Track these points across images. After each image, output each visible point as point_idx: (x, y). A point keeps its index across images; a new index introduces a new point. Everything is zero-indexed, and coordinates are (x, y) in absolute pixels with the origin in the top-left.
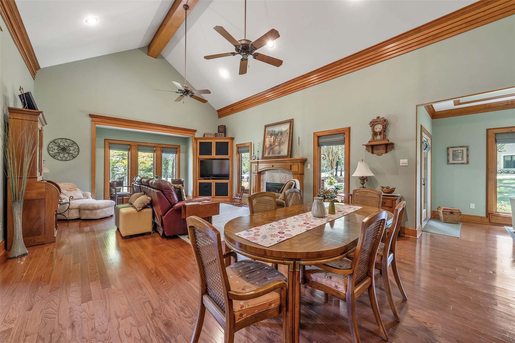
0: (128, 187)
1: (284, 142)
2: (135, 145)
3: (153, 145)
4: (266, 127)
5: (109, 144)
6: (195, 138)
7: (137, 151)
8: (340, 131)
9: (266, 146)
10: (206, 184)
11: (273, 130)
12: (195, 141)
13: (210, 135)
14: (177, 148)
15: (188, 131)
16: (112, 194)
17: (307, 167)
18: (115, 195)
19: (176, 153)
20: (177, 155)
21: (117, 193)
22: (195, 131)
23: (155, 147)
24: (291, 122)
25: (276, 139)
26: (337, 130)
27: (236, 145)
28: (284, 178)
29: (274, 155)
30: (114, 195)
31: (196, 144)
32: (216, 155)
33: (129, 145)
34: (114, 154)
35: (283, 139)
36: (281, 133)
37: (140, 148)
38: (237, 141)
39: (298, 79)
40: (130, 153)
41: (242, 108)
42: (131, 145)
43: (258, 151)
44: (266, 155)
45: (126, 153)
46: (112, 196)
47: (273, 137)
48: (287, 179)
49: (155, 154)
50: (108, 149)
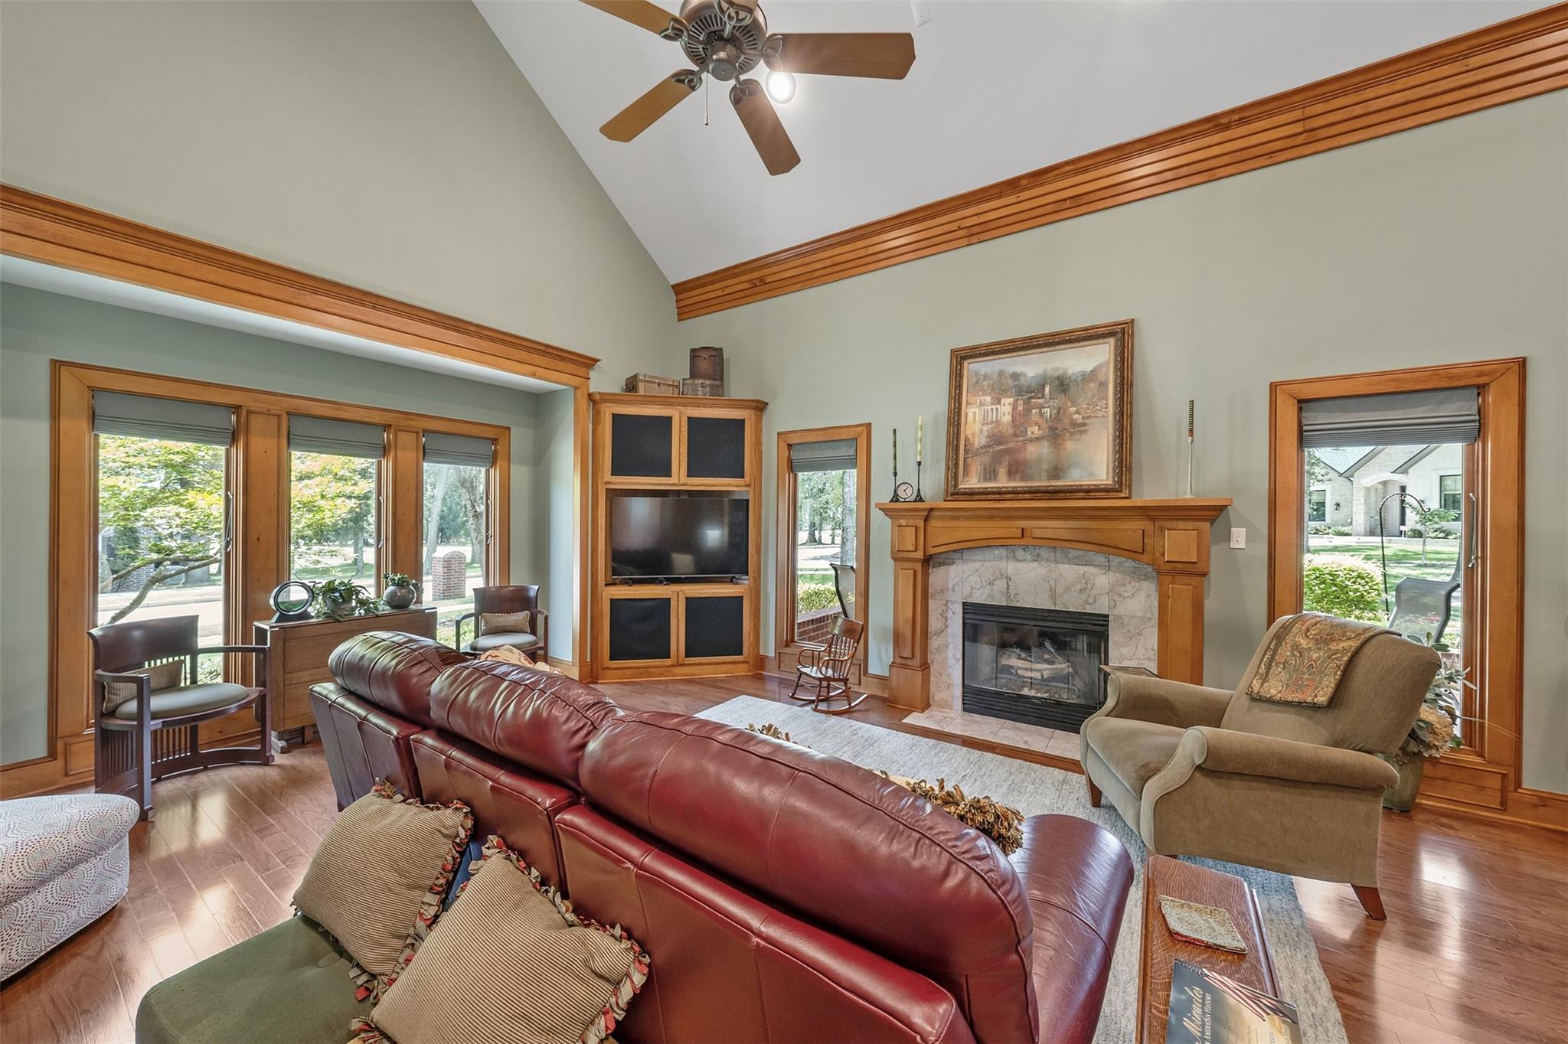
0: (226, 650)
1: (1084, 425)
2: (274, 410)
3: (376, 418)
4: (960, 357)
5: (87, 393)
6: (590, 395)
7: (284, 442)
8: (1459, 377)
9: (967, 439)
10: (645, 604)
11: (1011, 370)
12: (588, 411)
13: (659, 384)
14: (495, 441)
15: (563, 359)
16: (112, 713)
17: (1229, 540)
18: (139, 716)
19: (493, 460)
20: (496, 474)
21: (157, 702)
22: (590, 362)
23: (387, 427)
24: (1122, 335)
25: (1028, 410)
26: (1435, 371)
27: (779, 434)
28: (1078, 587)
29: (1023, 479)
30: (129, 717)
31: (596, 421)
32: (688, 476)
33: (237, 409)
34: (132, 459)
35: (1077, 412)
36: (1062, 384)
37: (300, 427)
38: (783, 419)
39: (1177, 135)
40: (239, 453)
41: (817, 274)
42: (249, 412)
43: (919, 463)
44: (973, 482)
45: (213, 453)
46: (115, 724)
47: (1007, 402)
48: (1093, 592)
49: (388, 465)
50: (84, 424)
